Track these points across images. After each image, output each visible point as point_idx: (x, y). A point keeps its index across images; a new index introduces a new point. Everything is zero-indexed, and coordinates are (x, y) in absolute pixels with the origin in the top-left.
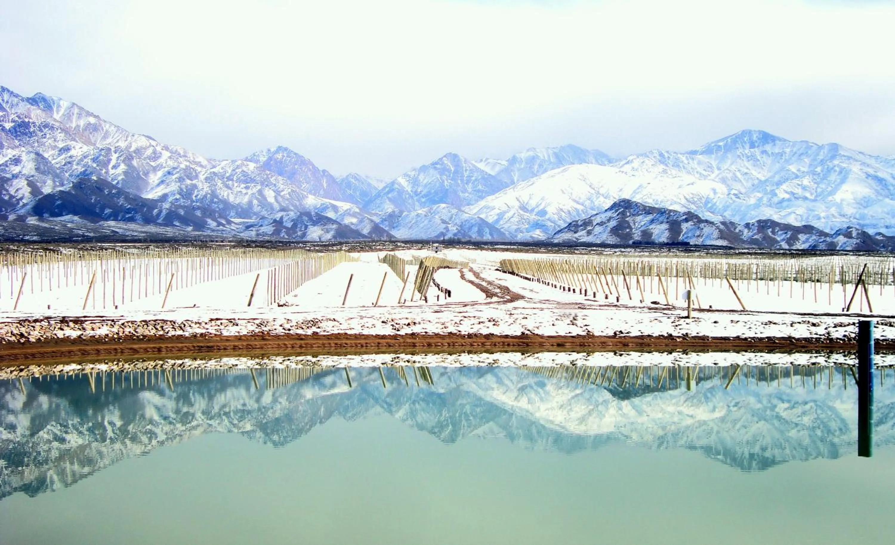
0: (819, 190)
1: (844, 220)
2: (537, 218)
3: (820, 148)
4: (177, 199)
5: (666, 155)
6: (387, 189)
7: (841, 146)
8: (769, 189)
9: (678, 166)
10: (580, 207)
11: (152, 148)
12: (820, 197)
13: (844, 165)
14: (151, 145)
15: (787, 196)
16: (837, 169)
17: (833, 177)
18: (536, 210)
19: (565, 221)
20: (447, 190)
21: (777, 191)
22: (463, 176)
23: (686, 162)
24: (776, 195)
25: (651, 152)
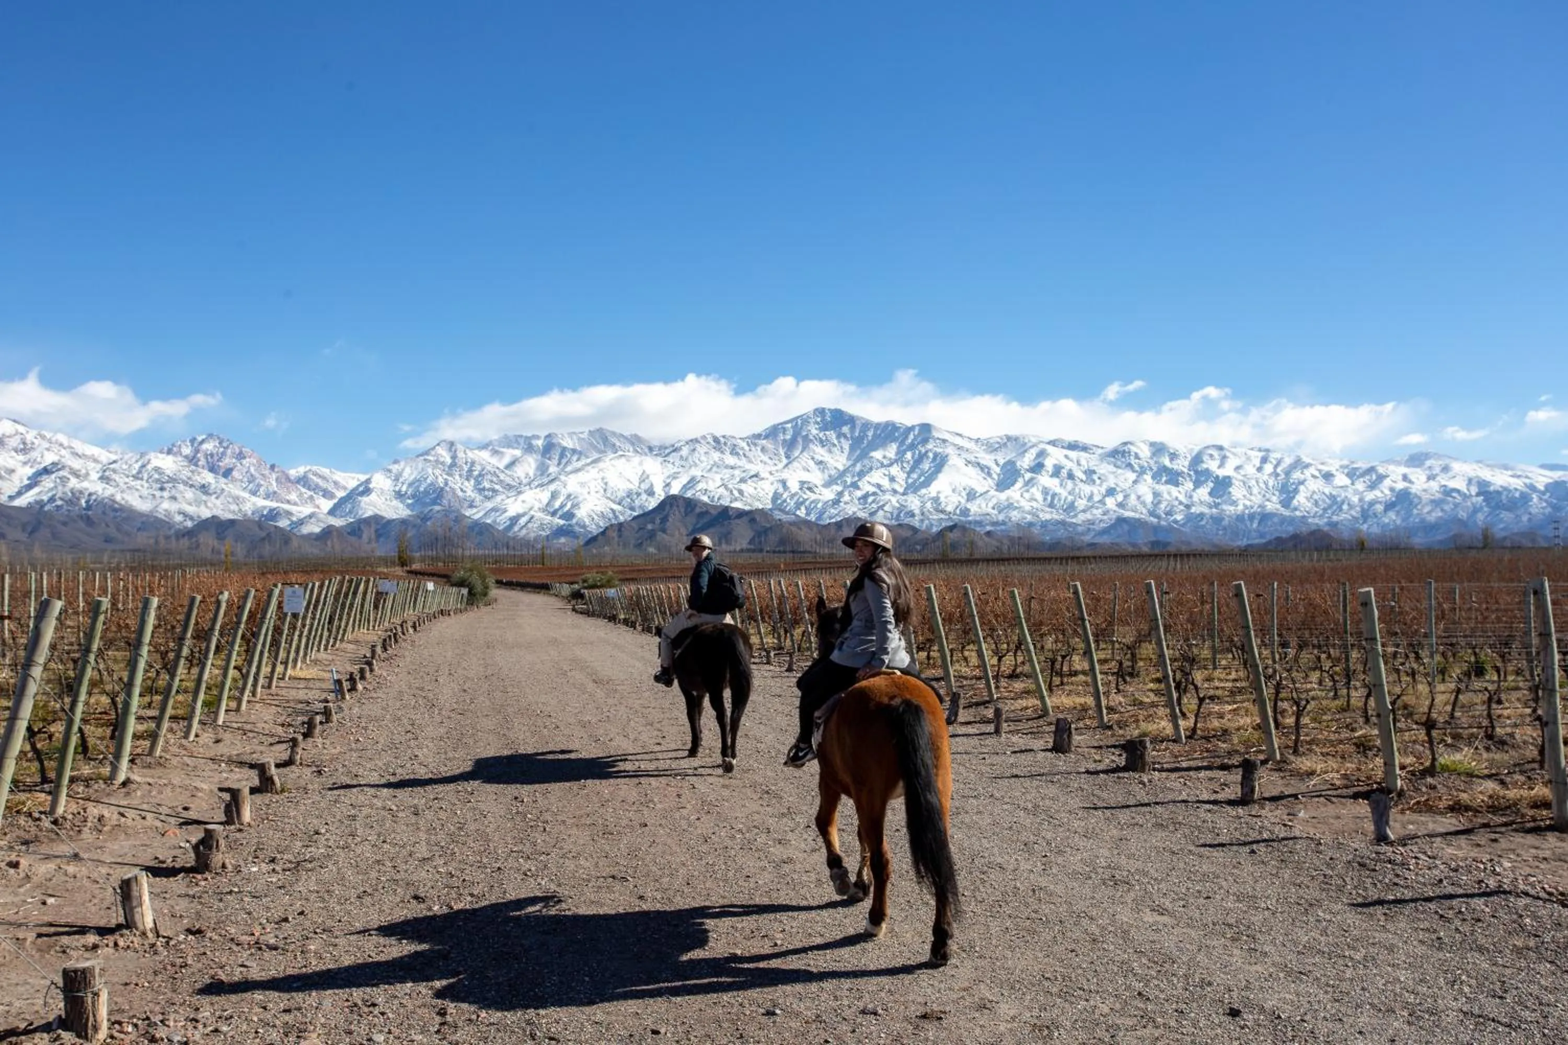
0: (910, 481)
1: (943, 516)
2: (562, 522)
3: (912, 429)
4: (57, 506)
5: (722, 440)
6: (361, 489)
7: (935, 428)
8: (849, 480)
9: (737, 454)
10: (616, 507)
11: (18, 437)
12: (912, 488)
13: (939, 450)
14: (17, 433)
15: (872, 489)
16: (931, 455)
17: (926, 465)
18: (560, 513)
19: (598, 526)
20: (442, 489)
21: (860, 484)
22: (461, 469)
23: (747, 448)
24: (858, 488)
25: (704, 437)
